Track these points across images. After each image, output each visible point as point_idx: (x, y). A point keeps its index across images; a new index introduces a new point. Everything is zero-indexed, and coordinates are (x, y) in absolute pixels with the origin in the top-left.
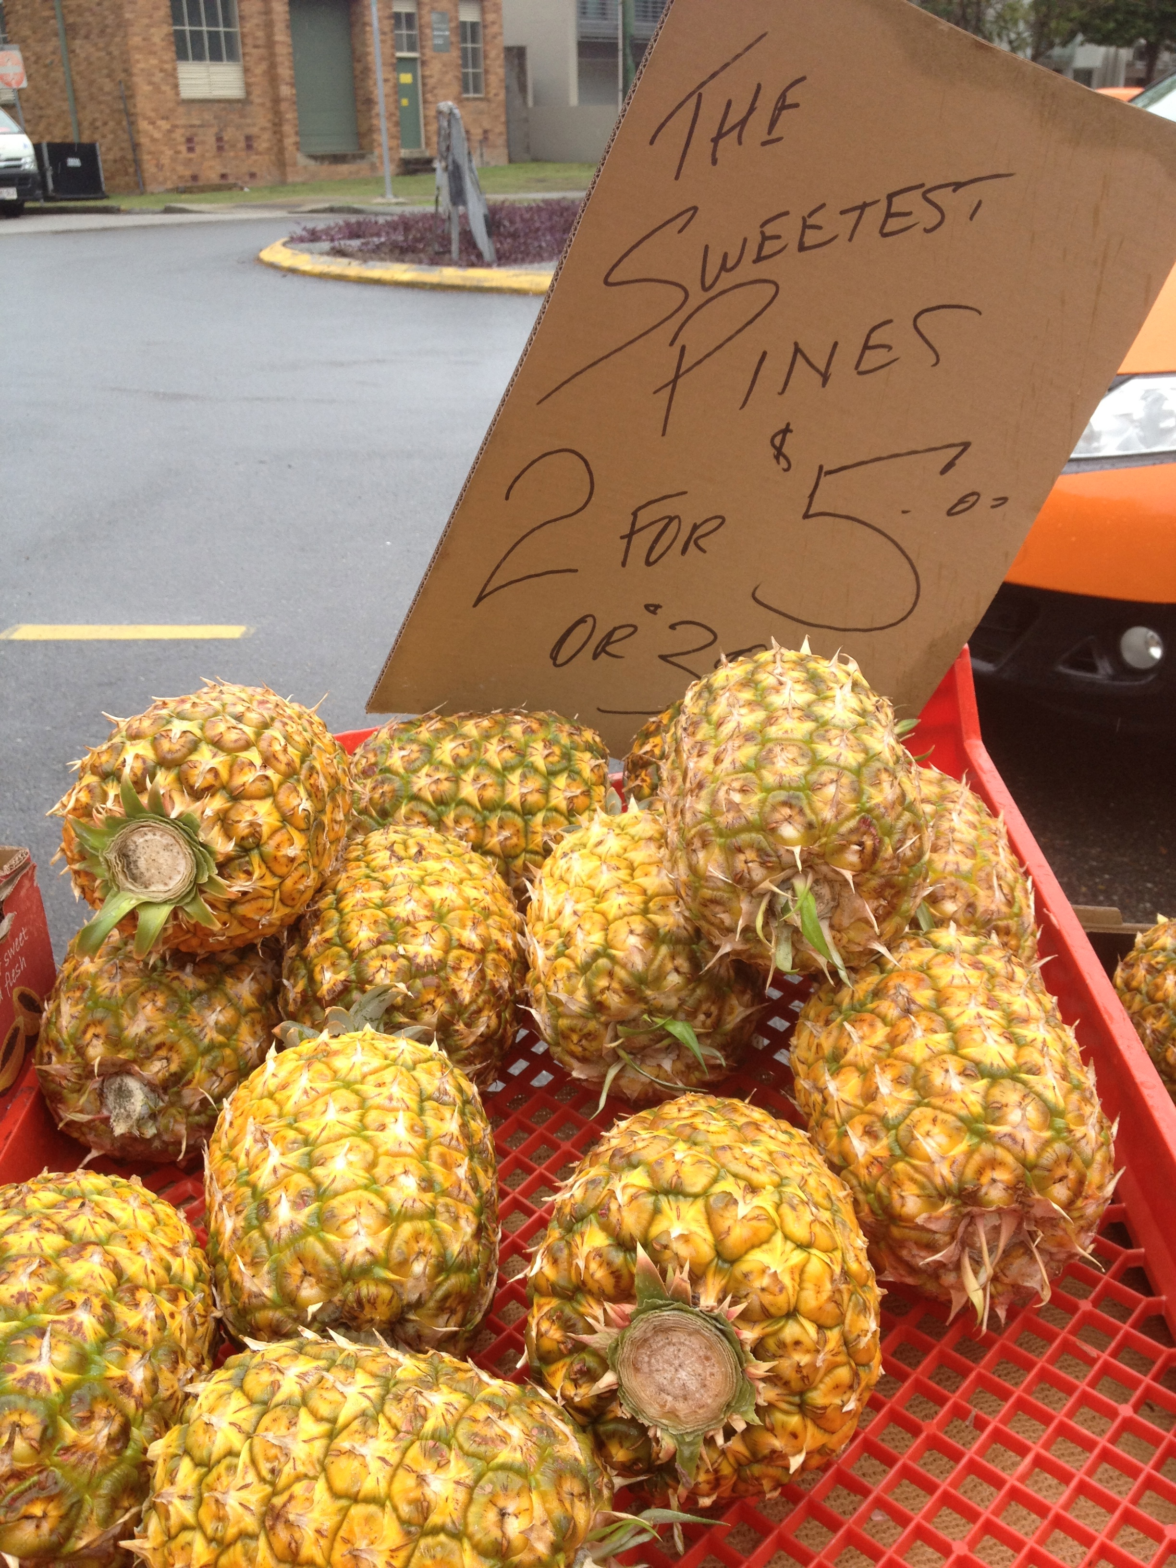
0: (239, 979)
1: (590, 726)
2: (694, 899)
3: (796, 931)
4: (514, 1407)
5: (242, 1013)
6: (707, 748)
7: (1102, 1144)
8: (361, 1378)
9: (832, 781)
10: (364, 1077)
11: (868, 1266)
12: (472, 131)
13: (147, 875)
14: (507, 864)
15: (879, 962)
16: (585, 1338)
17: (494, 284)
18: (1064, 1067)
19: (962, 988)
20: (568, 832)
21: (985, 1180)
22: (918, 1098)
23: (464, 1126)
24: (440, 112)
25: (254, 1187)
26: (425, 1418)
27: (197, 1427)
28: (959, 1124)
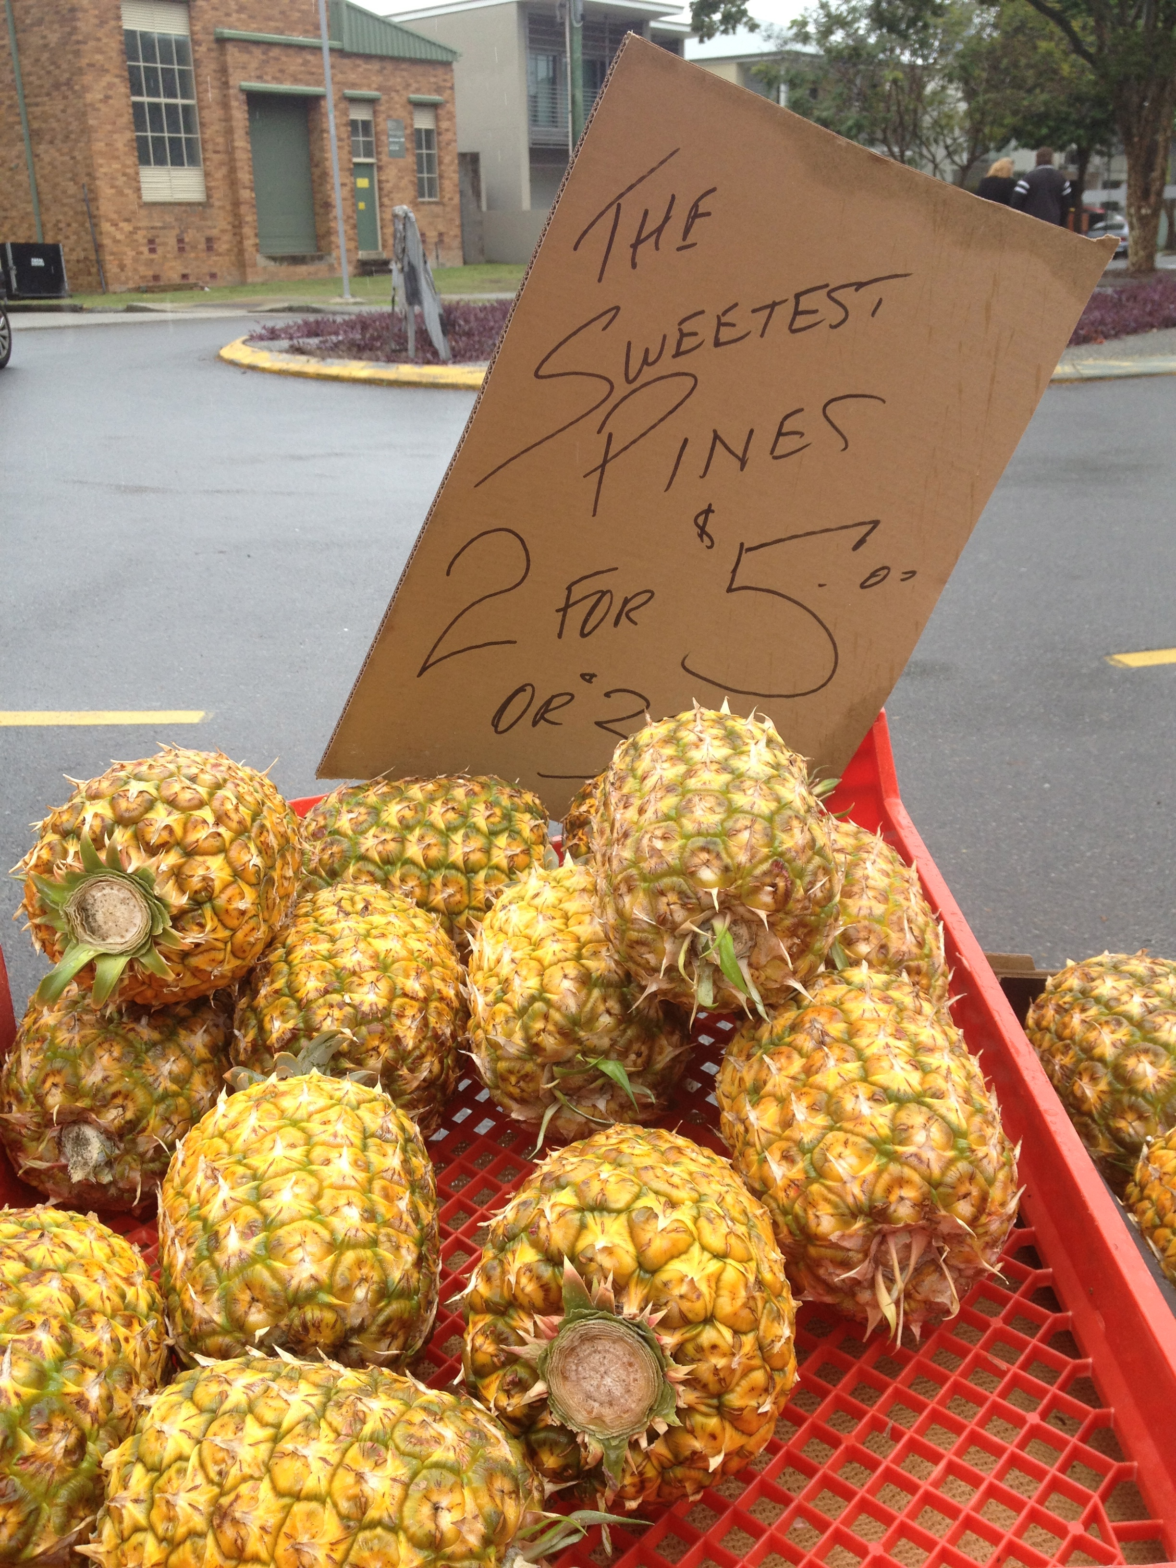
0: (192, 1031)
1: (530, 789)
2: (622, 940)
3: (717, 970)
4: (448, 1413)
5: (195, 1064)
6: (632, 800)
7: (1004, 1164)
8: (304, 1388)
9: (746, 828)
10: (310, 1115)
11: (782, 1277)
12: (428, 234)
13: (105, 927)
14: (451, 921)
15: (795, 998)
16: (516, 1349)
17: (449, 380)
18: (967, 1091)
19: (872, 1020)
20: (508, 886)
21: (893, 1198)
22: (831, 1122)
23: (405, 1162)
24: (395, 216)
25: (205, 1220)
26: (364, 1422)
27: (149, 1436)
28: (869, 1145)
